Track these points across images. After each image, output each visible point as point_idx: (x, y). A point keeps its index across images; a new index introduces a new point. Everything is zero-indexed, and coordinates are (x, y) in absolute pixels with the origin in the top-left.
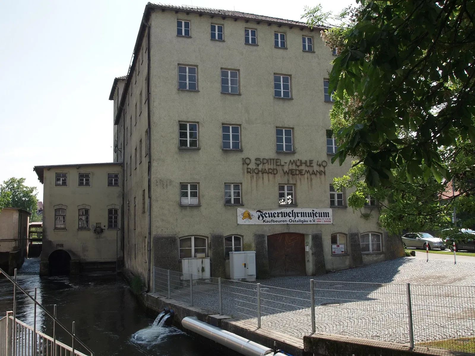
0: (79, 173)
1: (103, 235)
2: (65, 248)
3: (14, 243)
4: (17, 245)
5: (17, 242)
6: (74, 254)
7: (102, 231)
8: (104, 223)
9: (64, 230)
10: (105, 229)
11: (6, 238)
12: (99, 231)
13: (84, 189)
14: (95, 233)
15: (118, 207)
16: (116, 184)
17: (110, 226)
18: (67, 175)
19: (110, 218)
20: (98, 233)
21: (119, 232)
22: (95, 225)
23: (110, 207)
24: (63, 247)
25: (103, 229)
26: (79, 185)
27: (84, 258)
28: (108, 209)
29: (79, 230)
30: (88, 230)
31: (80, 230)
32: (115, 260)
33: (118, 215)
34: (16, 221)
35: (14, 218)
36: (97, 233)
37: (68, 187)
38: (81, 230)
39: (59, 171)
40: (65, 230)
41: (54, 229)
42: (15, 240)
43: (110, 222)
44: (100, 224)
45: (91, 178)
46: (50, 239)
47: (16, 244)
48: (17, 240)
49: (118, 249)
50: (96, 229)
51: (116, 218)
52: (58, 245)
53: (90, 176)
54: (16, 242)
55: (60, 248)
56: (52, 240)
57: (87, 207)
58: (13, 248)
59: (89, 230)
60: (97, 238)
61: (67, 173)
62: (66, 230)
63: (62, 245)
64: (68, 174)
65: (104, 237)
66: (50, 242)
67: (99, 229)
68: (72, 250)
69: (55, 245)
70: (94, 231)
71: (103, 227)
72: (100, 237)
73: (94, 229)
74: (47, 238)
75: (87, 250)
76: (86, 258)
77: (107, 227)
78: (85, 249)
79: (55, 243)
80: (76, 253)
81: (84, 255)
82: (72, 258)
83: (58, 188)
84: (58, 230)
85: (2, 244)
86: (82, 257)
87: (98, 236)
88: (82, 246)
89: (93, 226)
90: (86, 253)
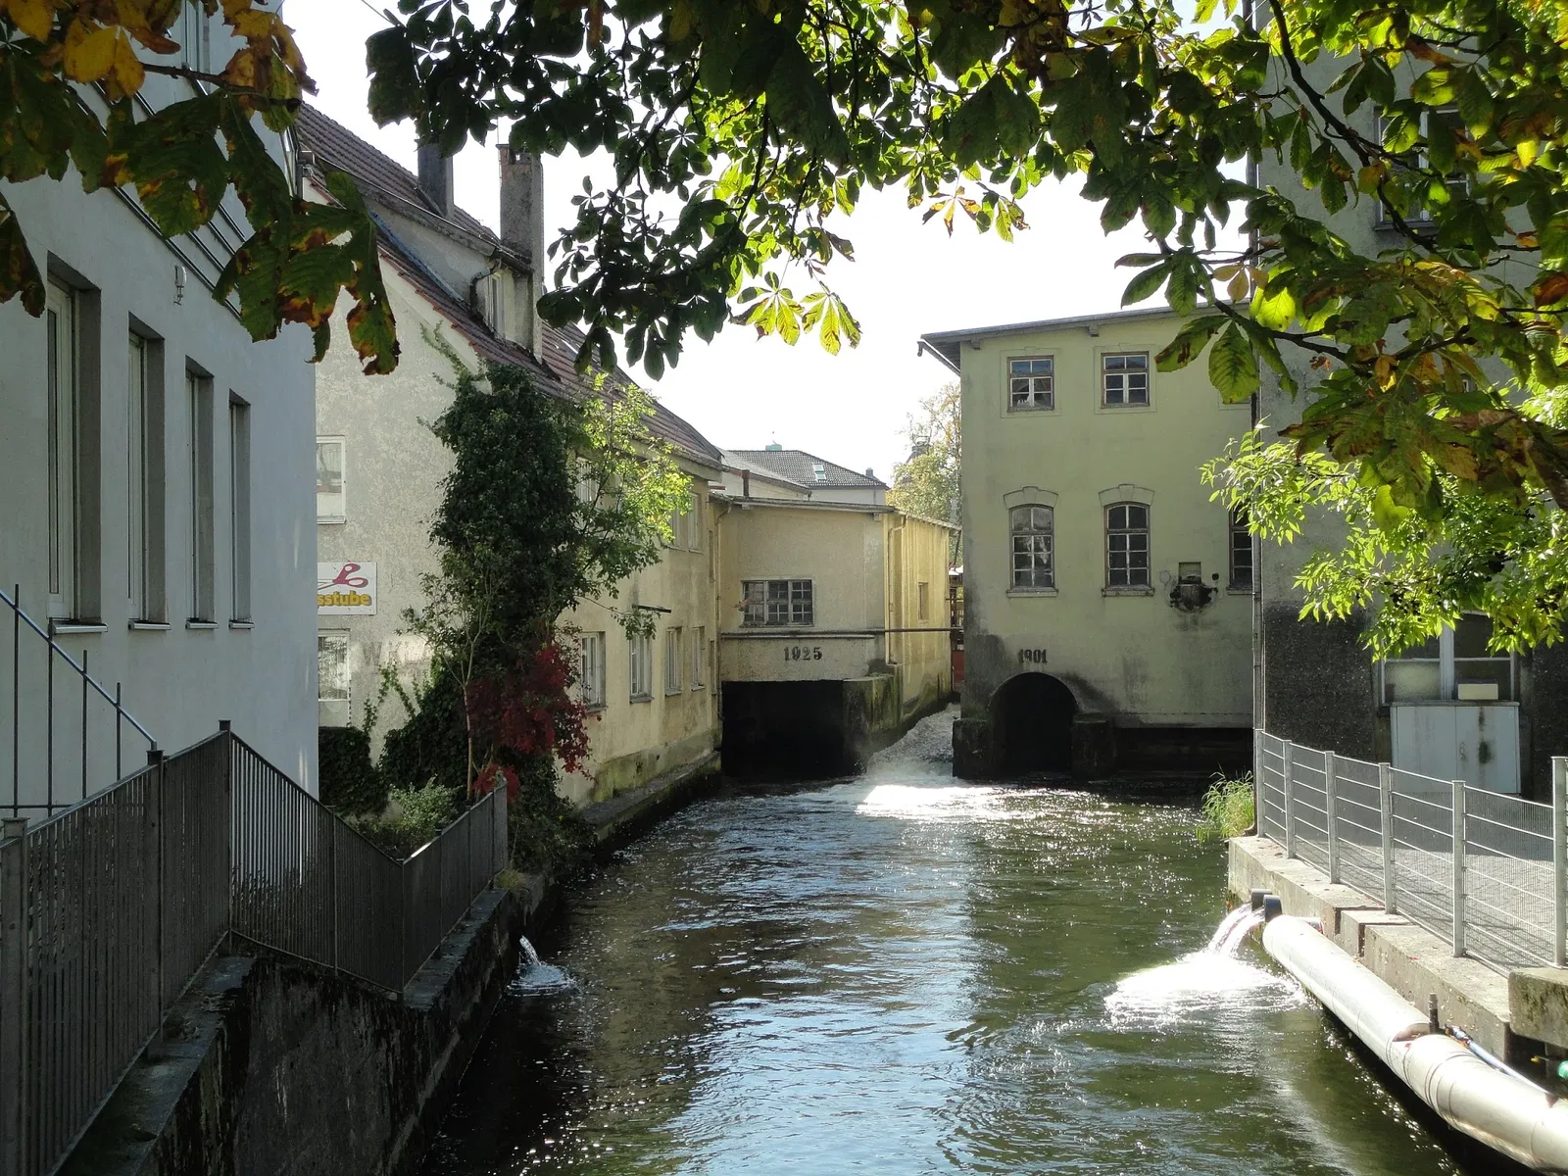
0: (1103, 355)
1: (1211, 613)
2: (1049, 668)
3: (870, 645)
4: (883, 655)
5: (882, 640)
6: (1090, 692)
7: (1204, 596)
8: (1215, 563)
9: (1046, 594)
10: (1216, 589)
11: (841, 626)
12: (1191, 596)
13: (1125, 417)
14: (1177, 606)
17: (1240, 577)
18: (1056, 365)
19: (1238, 541)
20: (1190, 605)
22: (1174, 571)
24: (1045, 661)
25: (1210, 590)
26: (1103, 406)
27: (1130, 709)
29: (1108, 593)
30: (1148, 594)
31: (1114, 593)
34: (875, 558)
35: (866, 548)
36: (1182, 605)
37: (1059, 412)
38: (1118, 595)
39: (1019, 349)
42: (874, 634)
43: (1239, 558)
44: (1195, 567)
45: (1154, 370)
46: (991, 632)
47: (878, 651)
48: (882, 633)
50: (1178, 587)
52: (1026, 654)
54: (877, 643)
55: (1032, 667)
56: (1003, 638)
57: (1142, 497)
58: (867, 667)
59: (1150, 592)
60: (1184, 627)
61: (1053, 356)
62: (1055, 594)
63: (1040, 656)
64: (1058, 358)
65: (1215, 623)
66: (994, 641)
67: (1189, 589)
68: (1083, 675)
69: (1015, 653)
70: (1170, 599)
71: (1208, 582)
72: (1195, 622)
73: (1170, 589)
74: (982, 627)
75: (1144, 678)
76: (1138, 708)
77: (1223, 583)
78: (1132, 672)
79: (1013, 649)
80: (1099, 687)
81: (1132, 699)
82: (1084, 707)
83: (1021, 419)
84: (1025, 594)
85: (826, 647)
86: (1125, 706)
87: (1189, 616)
88: (1124, 660)
89: (1166, 578)
90: (1139, 690)
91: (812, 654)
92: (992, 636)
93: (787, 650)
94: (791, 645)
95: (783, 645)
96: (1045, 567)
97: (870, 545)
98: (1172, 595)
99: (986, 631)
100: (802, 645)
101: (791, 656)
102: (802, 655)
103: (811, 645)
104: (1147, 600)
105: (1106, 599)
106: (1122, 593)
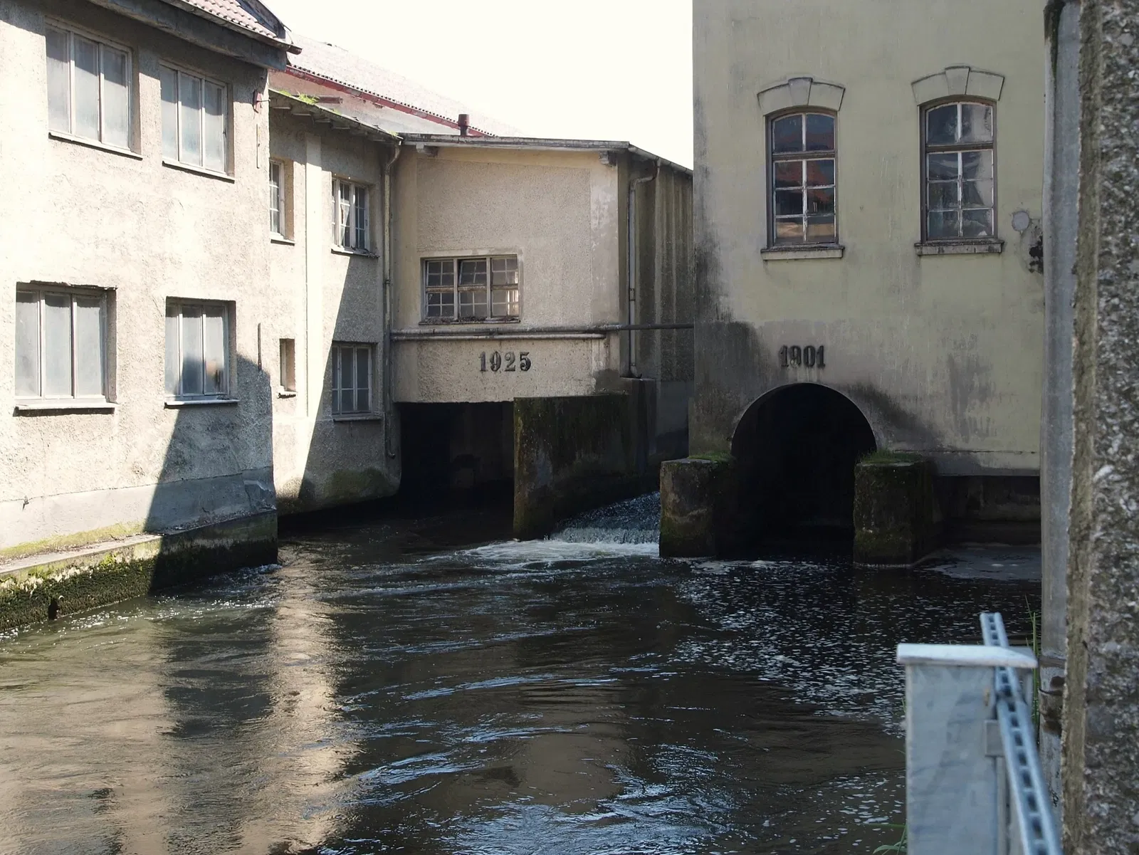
2: (829, 376)
3: (597, 348)
4: (616, 364)
5: (615, 342)
6: (896, 417)
9: (824, 254)
11: (558, 322)
14: (1041, 269)
22: (1036, 210)
24: (822, 365)
27: (960, 444)
29: (925, 250)
30: (991, 251)
31: (935, 250)
34: (605, 221)
35: (593, 207)
38: (941, 253)
40: (830, 254)
41: (764, 244)
42: (603, 333)
46: (736, 317)
47: (608, 357)
48: (615, 331)
50: (1043, 239)
52: (793, 354)
54: (607, 345)
55: (802, 375)
56: (756, 327)
57: (982, 88)
58: (594, 381)
59: (995, 246)
62: (838, 254)
63: (814, 356)
66: (742, 331)
68: (882, 385)
69: (775, 350)
70: (1028, 258)
73: (1028, 242)
74: (723, 310)
75: (985, 394)
76: (973, 443)
78: (965, 382)
79: (773, 343)
80: (908, 407)
81: (964, 427)
82: (889, 443)
84: (790, 255)
85: (536, 352)
86: (952, 439)
88: (951, 361)
89: (1022, 223)
90: (976, 413)
91: (517, 363)
92: (737, 325)
93: (483, 357)
94: (489, 349)
95: (478, 349)
96: (824, 205)
97: (598, 202)
98: (1032, 252)
99: (729, 316)
100: (505, 350)
101: (488, 365)
102: (504, 364)
103: (517, 349)
104: (992, 260)
105: (923, 260)
106: (947, 250)
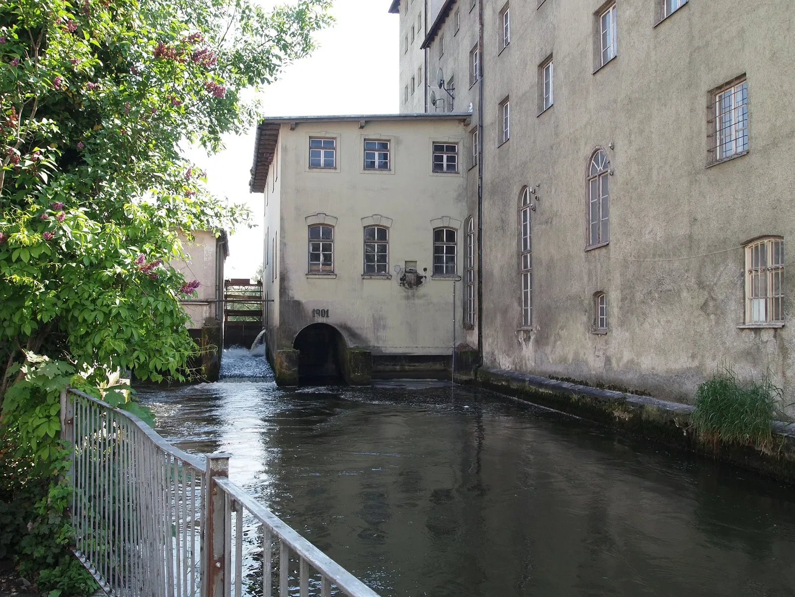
0: (365, 139)
1: (422, 290)
2: (330, 321)
3: (206, 309)
4: (213, 315)
5: (213, 306)
6: (353, 335)
7: (419, 280)
8: (425, 261)
9: (329, 277)
10: (425, 277)
12: (411, 280)
13: (376, 177)
14: (404, 285)
15: (457, 224)
16: (452, 168)
17: (438, 270)
18: (337, 144)
19: (437, 250)
20: (411, 285)
21: (459, 285)
22: (403, 265)
23: (438, 224)
24: (328, 316)
25: (422, 277)
26: (364, 169)
27: (376, 345)
28: (434, 229)
29: (365, 277)
30: (388, 278)
31: (369, 277)
32: (450, 352)
33: (456, 244)
34: (210, 258)
35: (205, 252)
36: (406, 285)
37: (338, 171)
38: (371, 278)
39: (317, 132)
40: (332, 277)
41: (307, 272)
42: (209, 302)
43: (437, 259)
44: (413, 264)
45: (392, 151)
46: (297, 298)
47: (210, 312)
48: (213, 302)
49: (457, 326)
50: (405, 275)
51: (451, 250)
52: (317, 312)
53: (391, 146)
54: (210, 307)
55: (320, 320)
56: (303, 302)
57: (384, 223)
58: (203, 323)
59: (389, 277)
60: (407, 298)
61: (335, 138)
62: (334, 277)
63: (325, 313)
64: (338, 139)
65: (424, 296)
66: (298, 304)
67: (411, 277)
68: (349, 324)
69: (310, 311)
70: (400, 282)
71: (421, 272)
72: (414, 295)
73: (400, 276)
74: (290, 295)
75: (384, 327)
76: (381, 344)
77: (430, 273)
78: (378, 323)
79: (309, 308)
80: (358, 331)
81: (377, 338)
82: (351, 344)
83: (316, 173)
84: (317, 276)
86: (373, 343)
87: (410, 292)
88: (373, 315)
89: (398, 269)
90: (381, 333)
92: (296, 301)
96: (328, 259)
97: (207, 251)
98: (401, 279)
99: (293, 298)
104: (387, 281)
105: (364, 280)
106: (373, 277)
